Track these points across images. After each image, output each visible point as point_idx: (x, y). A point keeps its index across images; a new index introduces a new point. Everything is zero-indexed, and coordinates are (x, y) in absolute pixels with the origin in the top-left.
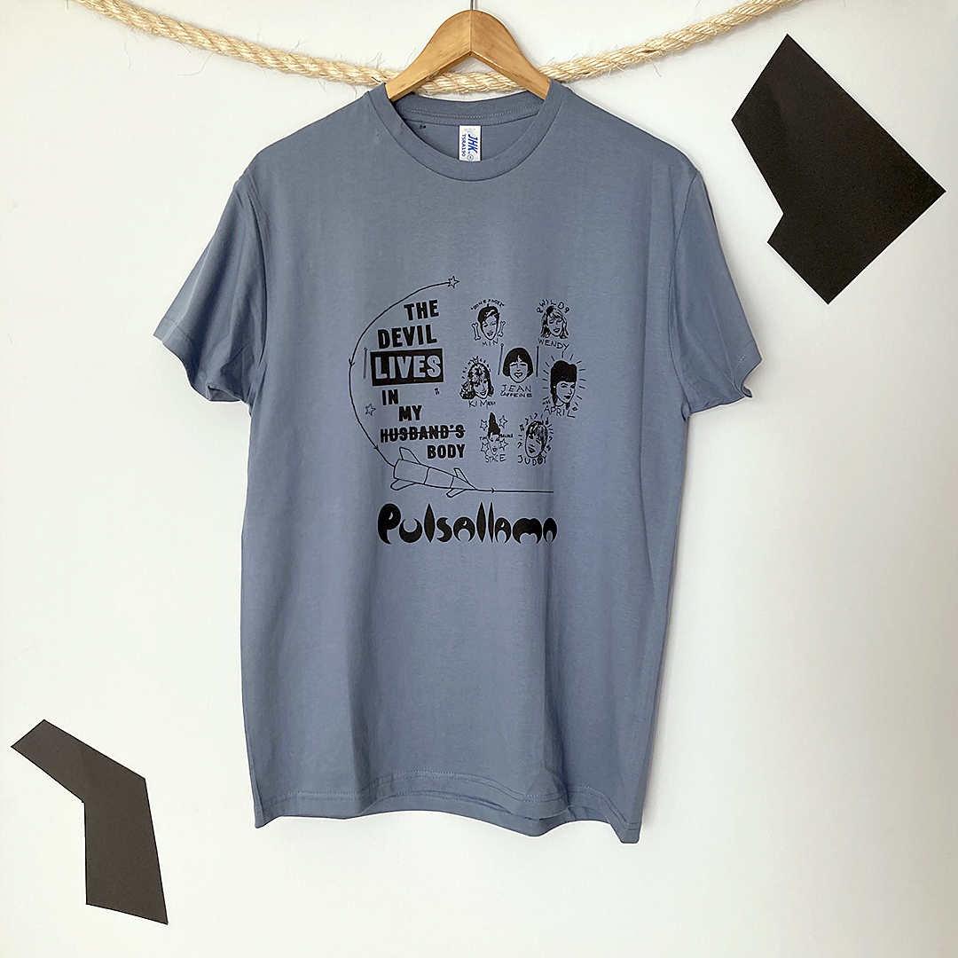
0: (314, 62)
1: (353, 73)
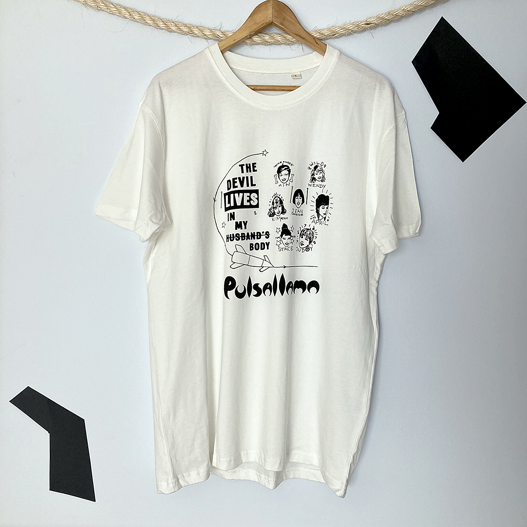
0: (186, 26)
1: (207, 33)
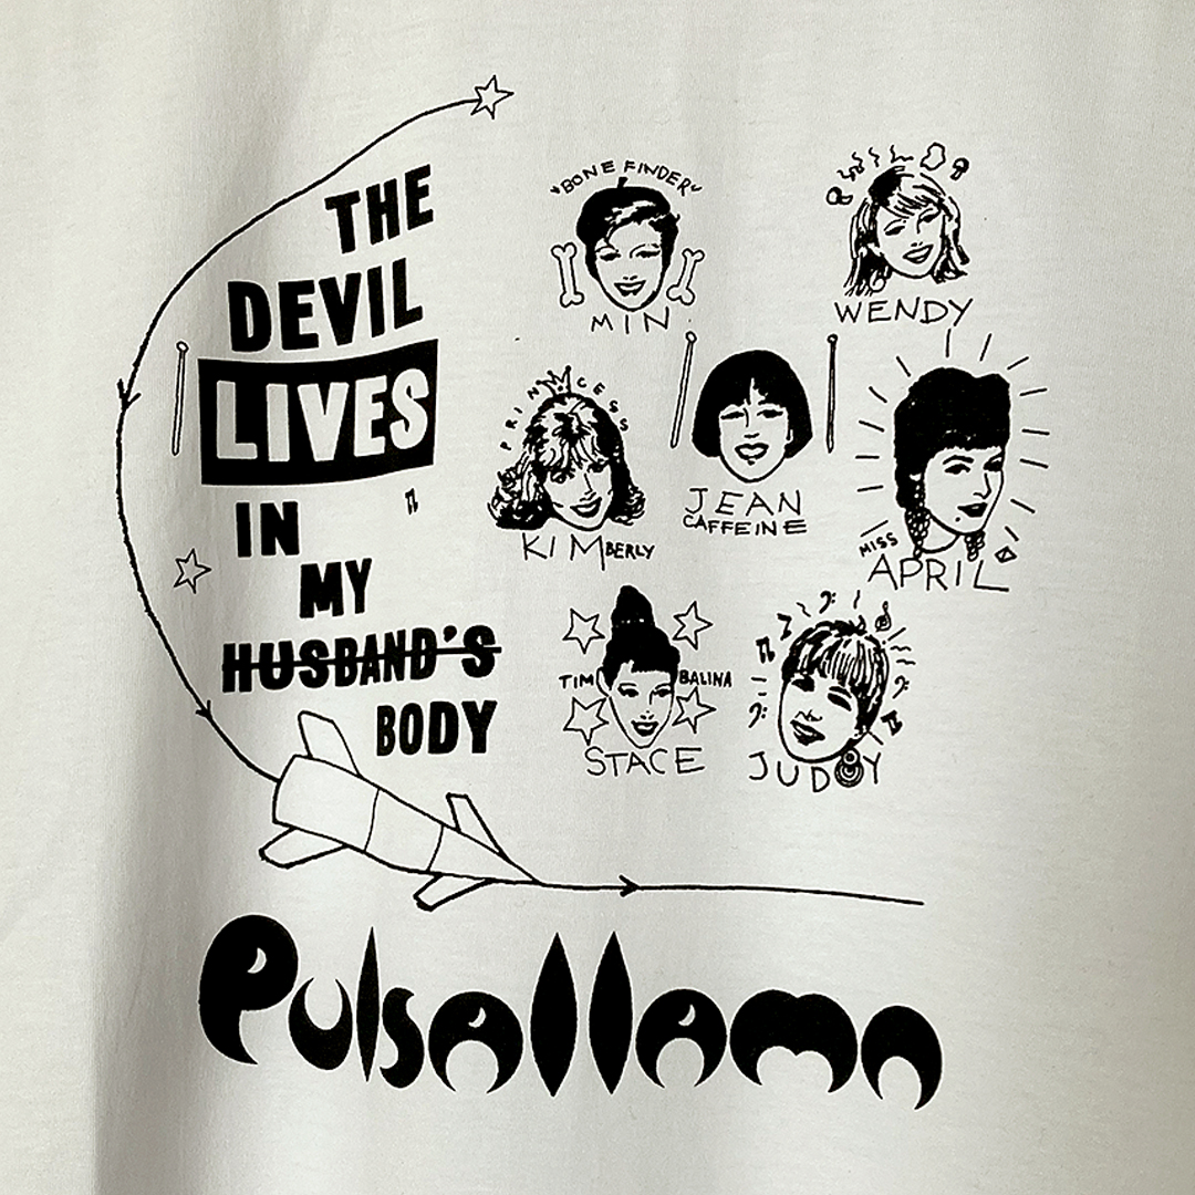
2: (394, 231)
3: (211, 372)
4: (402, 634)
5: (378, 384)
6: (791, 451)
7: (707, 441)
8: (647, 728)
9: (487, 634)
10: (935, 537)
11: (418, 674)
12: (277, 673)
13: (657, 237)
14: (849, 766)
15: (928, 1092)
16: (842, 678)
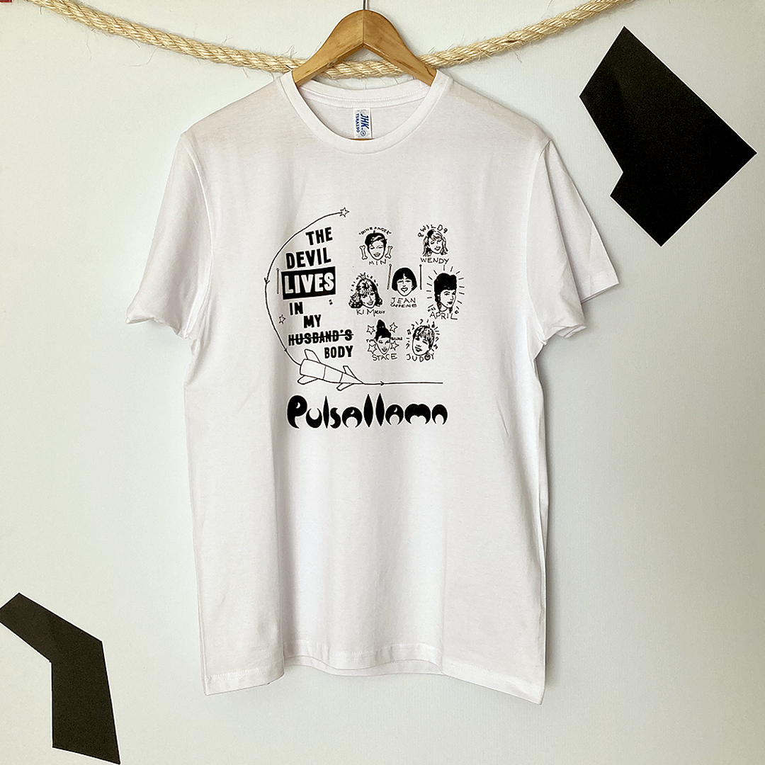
0: (239, 53)
1: (272, 63)
2: (323, 241)
3: (284, 274)
4: (330, 332)
5: (321, 275)
6: (413, 289)
7: (395, 287)
8: (385, 350)
9: (350, 331)
10: (443, 308)
11: (334, 340)
12: (299, 341)
13: (382, 244)
14: (427, 356)
15: (445, 420)
16: (425, 337)
